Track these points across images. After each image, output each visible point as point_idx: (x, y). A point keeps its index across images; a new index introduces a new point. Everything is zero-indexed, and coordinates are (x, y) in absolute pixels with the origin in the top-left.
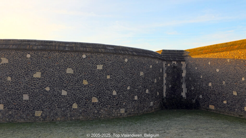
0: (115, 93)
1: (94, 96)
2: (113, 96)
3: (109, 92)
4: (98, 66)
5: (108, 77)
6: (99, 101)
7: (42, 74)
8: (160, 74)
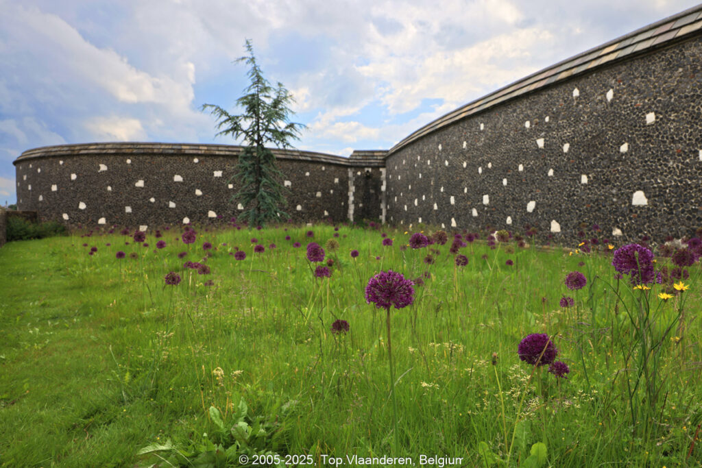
0: (240, 207)
2: (238, 210)
3: (232, 205)
4: (215, 172)
5: (231, 186)
6: (218, 216)
7: (145, 182)
8: (333, 186)
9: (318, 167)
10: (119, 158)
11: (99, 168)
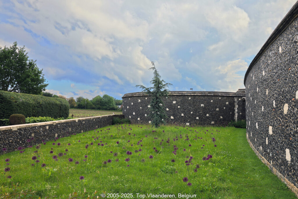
0: (183, 115)
1: (172, 116)
2: (182, 116)
3: (179, 114)
4: (173, 102)
5: (179, 107)
6: (174, 118)
8: (226, 106)
9: (217, 98)
10: (144, 97)
11: (138, 101)
